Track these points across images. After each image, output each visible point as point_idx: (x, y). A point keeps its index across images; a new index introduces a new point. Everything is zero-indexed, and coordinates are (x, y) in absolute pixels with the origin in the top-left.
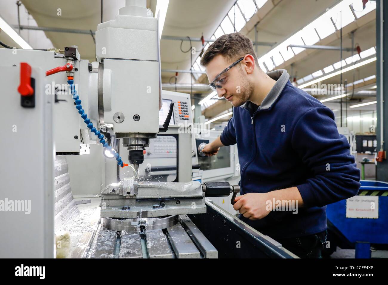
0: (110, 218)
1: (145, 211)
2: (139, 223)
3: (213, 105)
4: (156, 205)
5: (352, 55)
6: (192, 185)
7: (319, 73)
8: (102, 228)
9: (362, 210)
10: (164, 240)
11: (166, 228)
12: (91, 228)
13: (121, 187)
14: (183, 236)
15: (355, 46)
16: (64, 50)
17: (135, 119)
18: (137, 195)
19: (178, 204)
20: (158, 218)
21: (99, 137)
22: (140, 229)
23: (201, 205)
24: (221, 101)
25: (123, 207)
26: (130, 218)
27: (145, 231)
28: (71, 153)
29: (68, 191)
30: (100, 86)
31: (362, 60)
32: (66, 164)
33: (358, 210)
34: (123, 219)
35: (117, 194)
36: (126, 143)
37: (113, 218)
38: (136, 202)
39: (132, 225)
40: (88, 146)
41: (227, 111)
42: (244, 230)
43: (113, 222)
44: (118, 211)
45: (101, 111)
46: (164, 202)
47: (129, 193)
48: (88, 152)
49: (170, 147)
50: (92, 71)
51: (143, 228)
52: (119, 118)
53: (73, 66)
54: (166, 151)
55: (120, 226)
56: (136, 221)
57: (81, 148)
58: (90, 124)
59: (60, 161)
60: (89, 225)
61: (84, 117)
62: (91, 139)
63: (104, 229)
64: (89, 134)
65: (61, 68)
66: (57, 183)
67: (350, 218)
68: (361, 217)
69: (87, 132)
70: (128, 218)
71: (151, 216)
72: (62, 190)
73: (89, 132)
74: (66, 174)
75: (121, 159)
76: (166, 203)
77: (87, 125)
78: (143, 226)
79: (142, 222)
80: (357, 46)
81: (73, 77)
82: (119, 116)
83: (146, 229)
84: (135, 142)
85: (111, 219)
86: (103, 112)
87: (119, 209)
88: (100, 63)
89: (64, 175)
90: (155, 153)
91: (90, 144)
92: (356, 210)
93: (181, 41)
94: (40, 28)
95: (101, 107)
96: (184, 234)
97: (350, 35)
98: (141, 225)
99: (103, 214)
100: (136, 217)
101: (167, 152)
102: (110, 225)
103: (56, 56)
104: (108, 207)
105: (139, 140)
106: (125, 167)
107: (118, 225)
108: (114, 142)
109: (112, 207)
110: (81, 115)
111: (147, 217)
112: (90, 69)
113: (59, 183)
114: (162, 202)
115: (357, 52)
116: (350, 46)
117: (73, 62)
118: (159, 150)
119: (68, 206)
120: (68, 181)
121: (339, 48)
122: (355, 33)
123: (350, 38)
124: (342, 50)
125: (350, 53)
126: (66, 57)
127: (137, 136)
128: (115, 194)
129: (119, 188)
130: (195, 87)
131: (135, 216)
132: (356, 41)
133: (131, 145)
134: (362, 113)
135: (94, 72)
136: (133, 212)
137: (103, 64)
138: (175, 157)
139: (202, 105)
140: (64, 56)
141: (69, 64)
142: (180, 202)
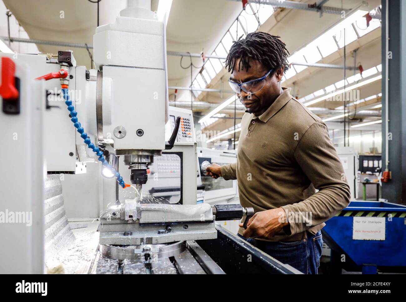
0: (110, 245)
1: (150, 237)
2: (144, 250)
3: (213, 123)
4: (161, 231)
5: (354, 74)
6: (201, 207)
7: (320, 92)
8: (101, 256)
9: (369, 232)
10: (172, 270)
11: (173, 256)
12: (89, 256)
13: (122, 210)
14: (193, 265)
15: (357, 66)
16: (57, 55)
17: (138, 134)
18: (140, 219)
19: (186, 228)
20: (164, 245)
21: (98, 154)
22: (144, 257)
23: (211, 229)
24: (221, 120)
25: (125, 233)
26: (132, 245)
27: (150, 260)
28: (65, 171)
29: (63, 215)
30: (98, 96)
31: (363, 80)
32: (59, 185)
33: (365, 232)
34: (125, 246)
35: (118, 218)
36: (127, 162)
37: (113, 245)
38: (140, 228)
39: (135, 253)
40: (85, 165)
41: (227, 130)
42: (261, 257)
43: (114, 250)
44: (120, 237)
45: (100, 125)
46: (171, 227)
47: (131, 216)
48: (85, 171)
49: (173, 166)
50: (90, 79)
51: (147, 256)
52: (120, 132)
53: (68, 72)
54: (170, 170)
55: (121, 254)
56: (139, 249)
57: (77, 166)
58: (87, 139)
59: (53, 181)
60: (87, 253)
61: (81, 131)
62: (88, 156)
63: (104, 258)
64: (86, 151)
65: (54, 75)
66: (50, 206)
67: (357, 240)
68: (368, 239)
69: (84, 148)
70: (131, 245)
71: (156, 243)
72: (55, 214)
73: (86, 148)
74: (59, 195)
75: (122, 179)
76: (173, 228)
77: (83, 140)
78: (147, 254)
79: (147, 250)
80: (359, 65)
81: (68, 85)
82: (120, 130)
83: (151, 257)
84: (138, 160)
85: (112, 246)
86: (102, 126)
87: (120, 234)
88: (98, 71)
89: (57, 197)
90: (159, 172)
91: (87, 162)
92: (363, 231)
93: (181, 57)
94: (32, 41)
95: (99, 121)
96: (194, 263)
97: (352, 54)
98: (145, 252)
99: (102, 242)
100: (140, 244)
101: (171, 172)
102: (110, 253)
103: (48, 61)
104: (108, 233)
105: (142, 158)
106: (127, 188)
107: (119, 253)
108: (113, 161)
109: (112, 233)
110: (77, 129)
111: (151, 243)
112: (87, 76)
113: (52, 205)
114: (168, 226)
115: (359, 71)
116: (352, 65)
117: (68, 68)
118: (163, 169)
119: (62, 231)
120: (62, 204)
121: (343, 66)
122: (357, 52)
123: (353, 57)
124: (345, 69)
125: (353, 71)
126: (60, 62)
127: (140, 153)
128: (115, 218)
129: (120, 211)
130: (194, 104)
131: (138, 243)
132: (358, 60)
133: (133, 163)
134: (362, 134)
135: (91, 80)
136: (136, 238)
137: (102, 72)
138: (179, 177)
139: (202, 124)
140: (58, 62)
141: (63, 70)
142: (187, 227)
